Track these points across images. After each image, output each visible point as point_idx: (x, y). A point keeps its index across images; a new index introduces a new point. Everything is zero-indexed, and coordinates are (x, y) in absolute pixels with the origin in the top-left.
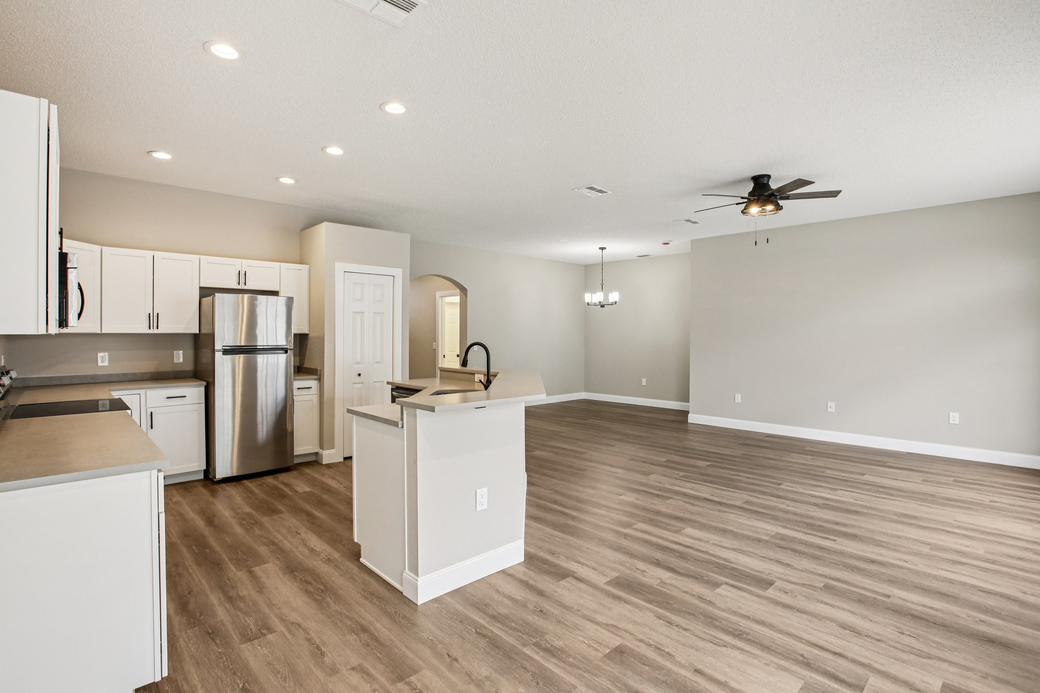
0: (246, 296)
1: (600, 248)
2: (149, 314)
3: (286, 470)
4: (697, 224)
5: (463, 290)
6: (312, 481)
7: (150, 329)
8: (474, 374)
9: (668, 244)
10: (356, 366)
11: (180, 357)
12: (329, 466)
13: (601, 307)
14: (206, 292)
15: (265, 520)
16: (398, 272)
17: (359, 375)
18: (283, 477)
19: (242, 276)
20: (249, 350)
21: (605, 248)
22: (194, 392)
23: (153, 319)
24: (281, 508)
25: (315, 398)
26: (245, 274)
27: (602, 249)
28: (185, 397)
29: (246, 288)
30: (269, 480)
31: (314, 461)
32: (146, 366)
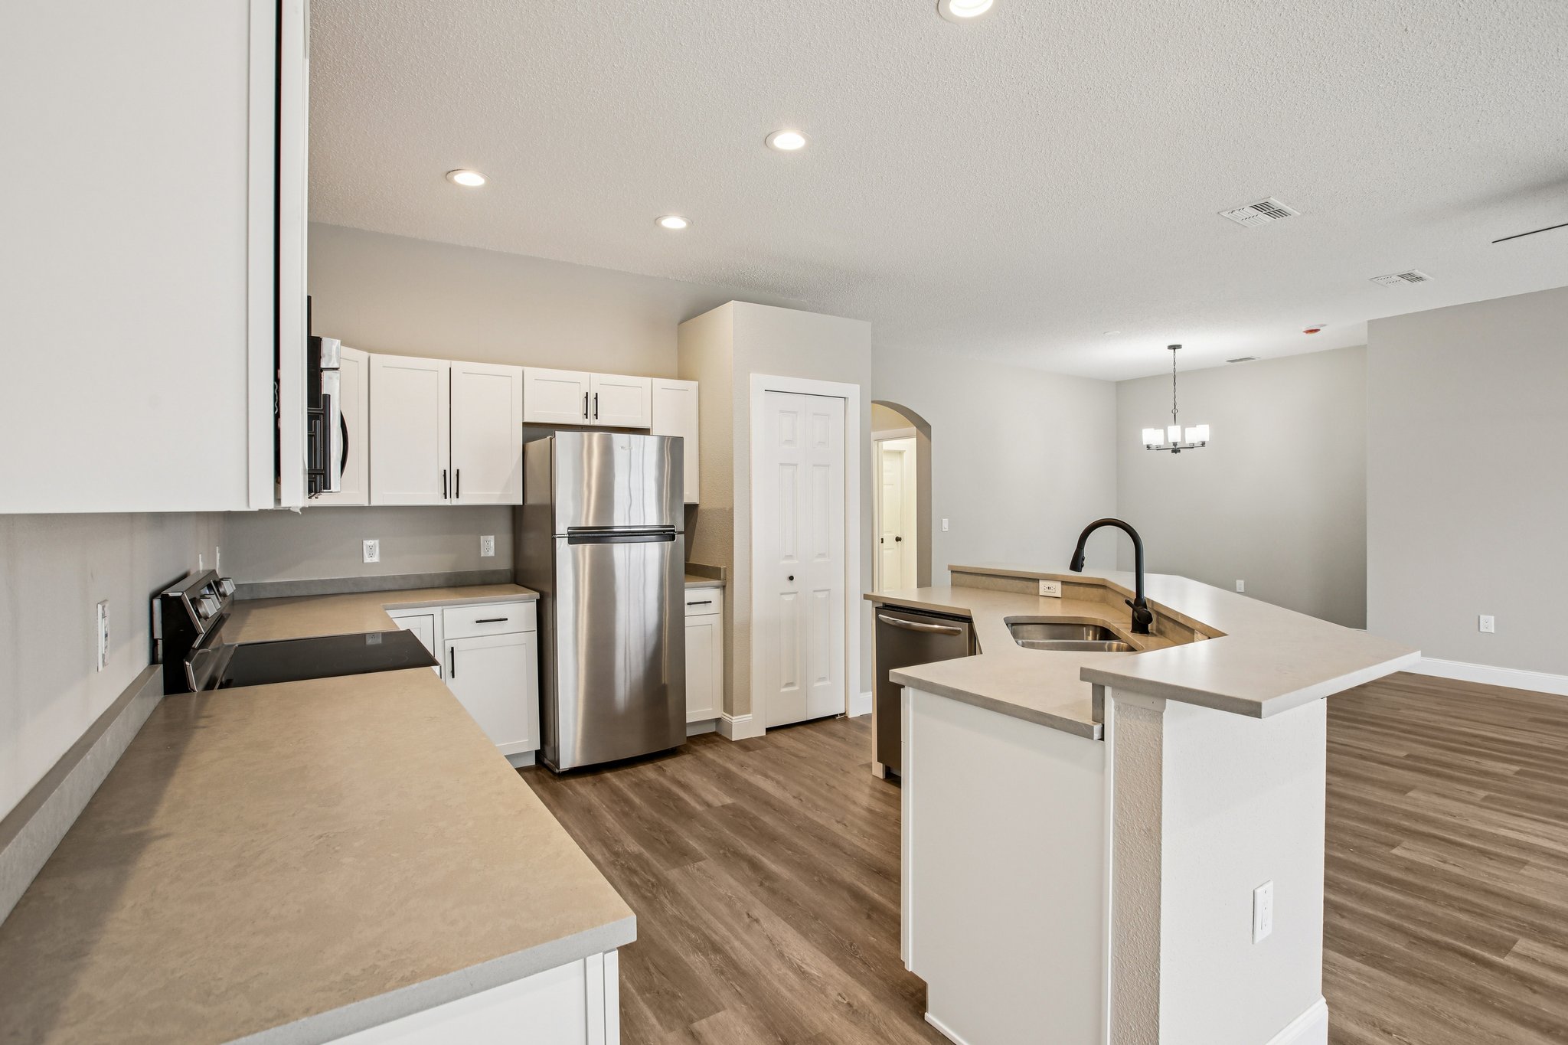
0: (596, 435)
1: (1170, 347)
2: (445, 471)
3: (672, 753)
4: (1421, 283)
5: (923, 427)
6: (726, 779)
7: (446, 498)
8: (1038, 580)
9: (1316, 331)
10: (785, 562)
11: (491, 548)
12: (745, 745)
13: (1173, 452)
14: (534, 431)
15: (673, 874)
16: (853, 391)
17: (791, 578)
18: (671, 765)
19: (591, 402)
20: (597, 535)
21: (1179, 347)
22: (519, 610)
23: (451, 480)
24: (694, 844)
25: (717, 621)
26: (596, 398)
27: (1174, 347)
28: (507, 619)
29: (597, 423)
30: (648, 772)
31: (714, 736)
32: (436, 561)
